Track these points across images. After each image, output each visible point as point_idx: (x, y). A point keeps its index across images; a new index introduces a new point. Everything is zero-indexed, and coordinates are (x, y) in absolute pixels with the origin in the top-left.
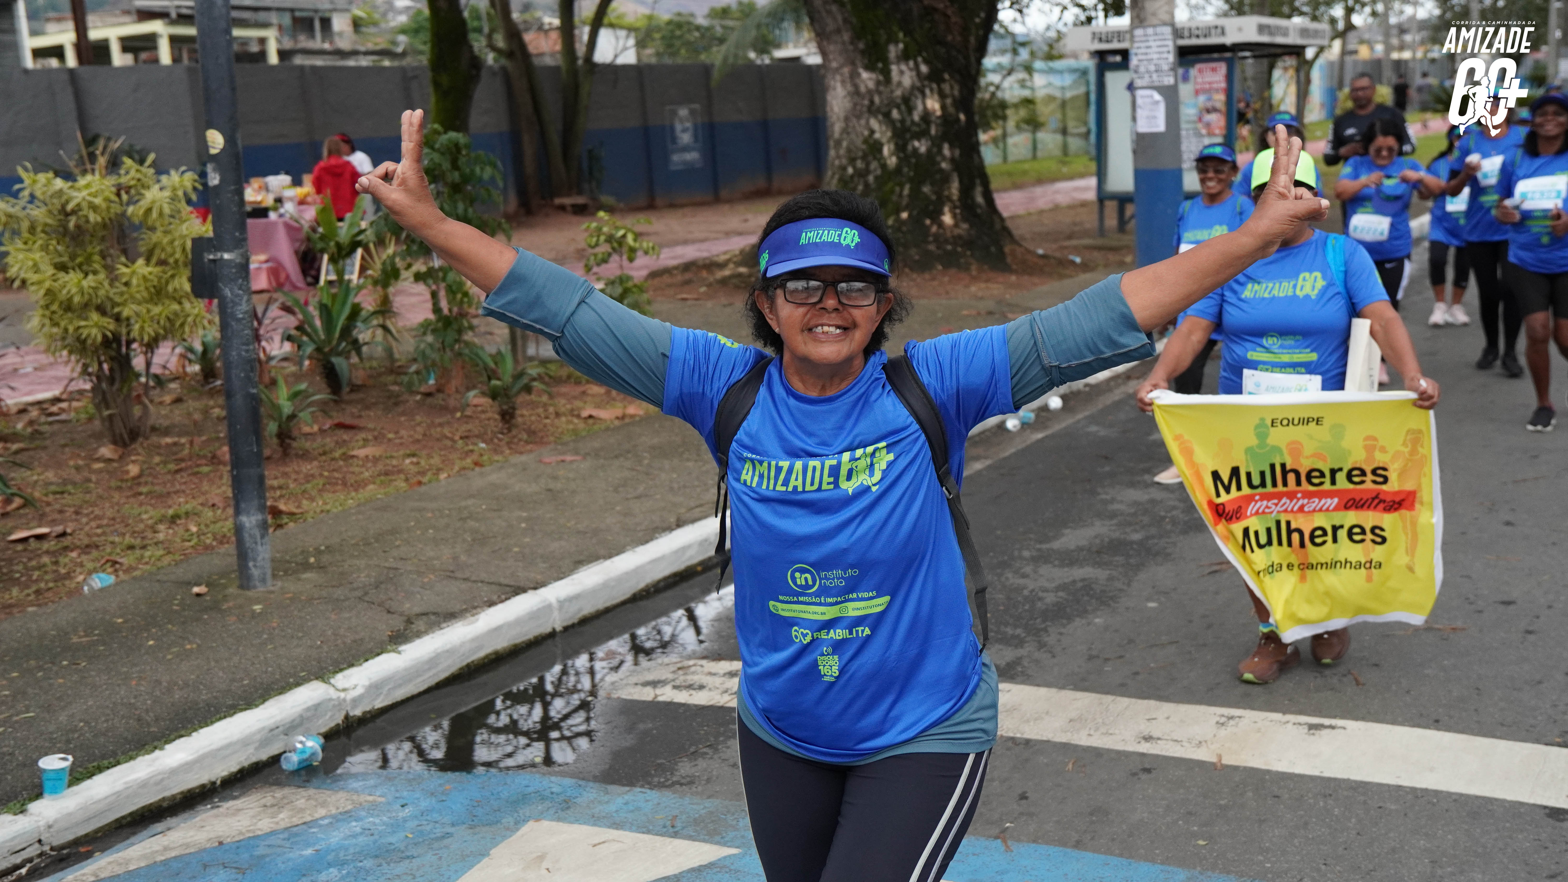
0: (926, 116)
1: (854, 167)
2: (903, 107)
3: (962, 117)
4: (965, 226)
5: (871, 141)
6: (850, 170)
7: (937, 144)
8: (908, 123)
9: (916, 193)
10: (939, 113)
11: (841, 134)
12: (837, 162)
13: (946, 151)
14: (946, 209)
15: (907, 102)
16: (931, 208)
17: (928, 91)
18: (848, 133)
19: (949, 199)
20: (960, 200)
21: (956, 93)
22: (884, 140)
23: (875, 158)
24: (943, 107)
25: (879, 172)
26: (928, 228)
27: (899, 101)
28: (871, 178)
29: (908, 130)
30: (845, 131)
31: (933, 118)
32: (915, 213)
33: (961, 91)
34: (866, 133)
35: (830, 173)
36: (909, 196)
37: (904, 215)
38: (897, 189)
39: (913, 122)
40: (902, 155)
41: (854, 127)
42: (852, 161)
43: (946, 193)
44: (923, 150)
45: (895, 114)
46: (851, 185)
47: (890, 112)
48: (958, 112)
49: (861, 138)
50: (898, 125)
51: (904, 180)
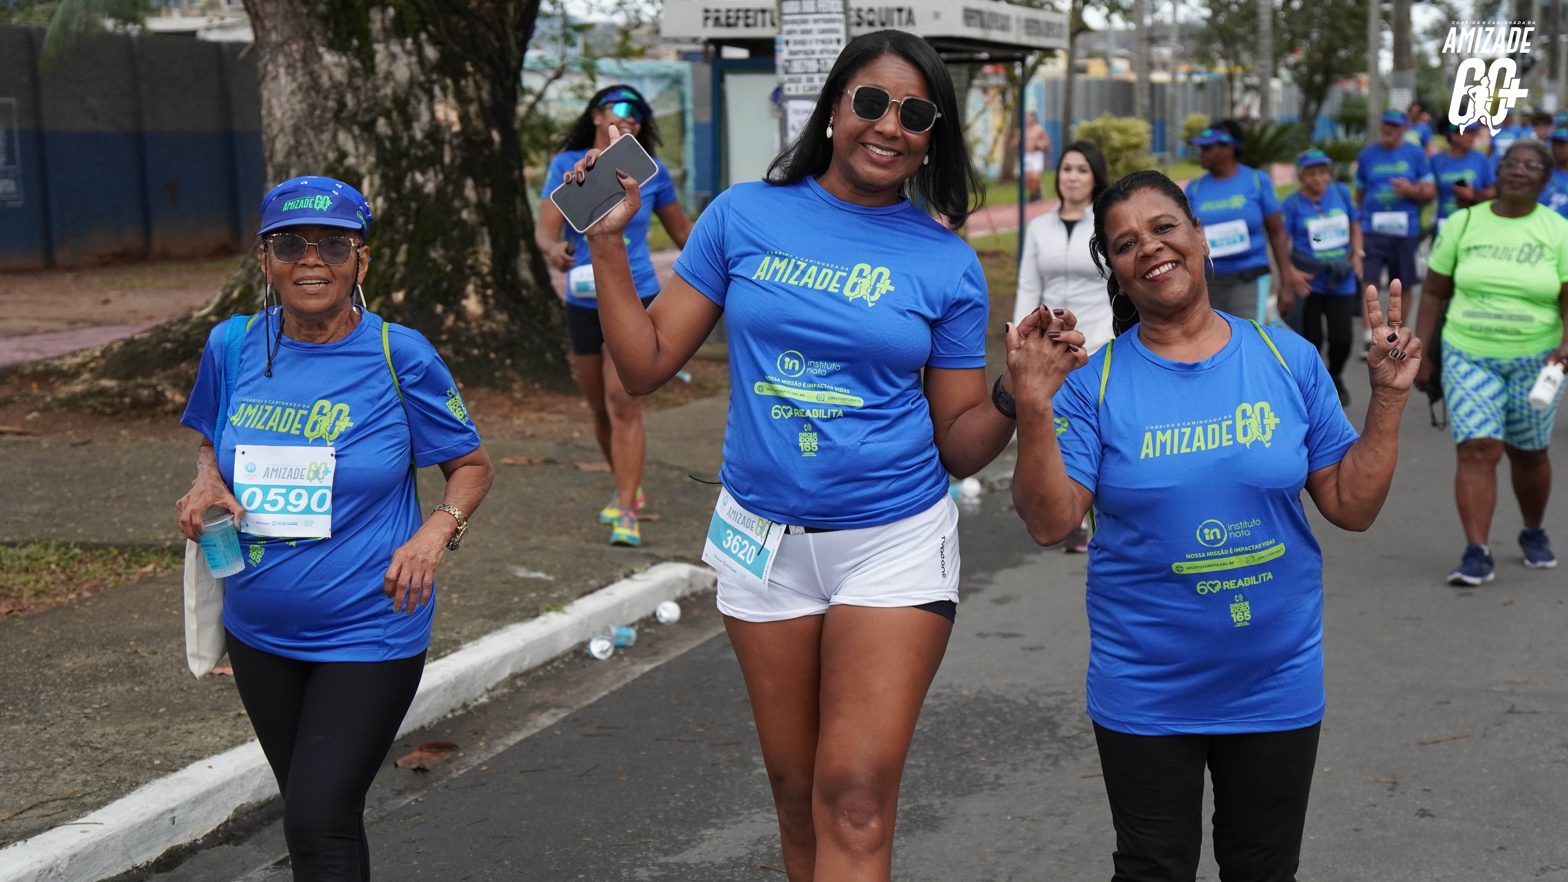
0: (435, 131)
2: (395, 115)
3: (496, 136)
4: (503, 317)
5: (341, 170)
7: (453, 179)
8: (405, 142)
9: (417, 259)
10: (456, 128)
11: (288, 155)
13: (470, 192)
14: (470, 288)
15: (402, 108)
16: (445, 285)
17: (437, 90)
18: (299, 156)
19: (475, 271)
20: (492, 273)
21: (485, 95)
22: (363, 169)
24: (464, 118)
26: (441, 319)
27: (388, 104)
29: (406, 154)
30: (294, 149)
31: (447, 137)
32: (416, 292)
33: (493, 93)
34: (332, 156)
36: (406, 264)
37: (399, 296)
39: (412, 140)
40: (394, 195)
41: (310, 144)
43: (470, 262)
44: (430, 187)
45: (382, 126)
47: (373, 122)
48: (488, 127)
49: (323, 165)
50: (388, 144)
51: (397, 237)
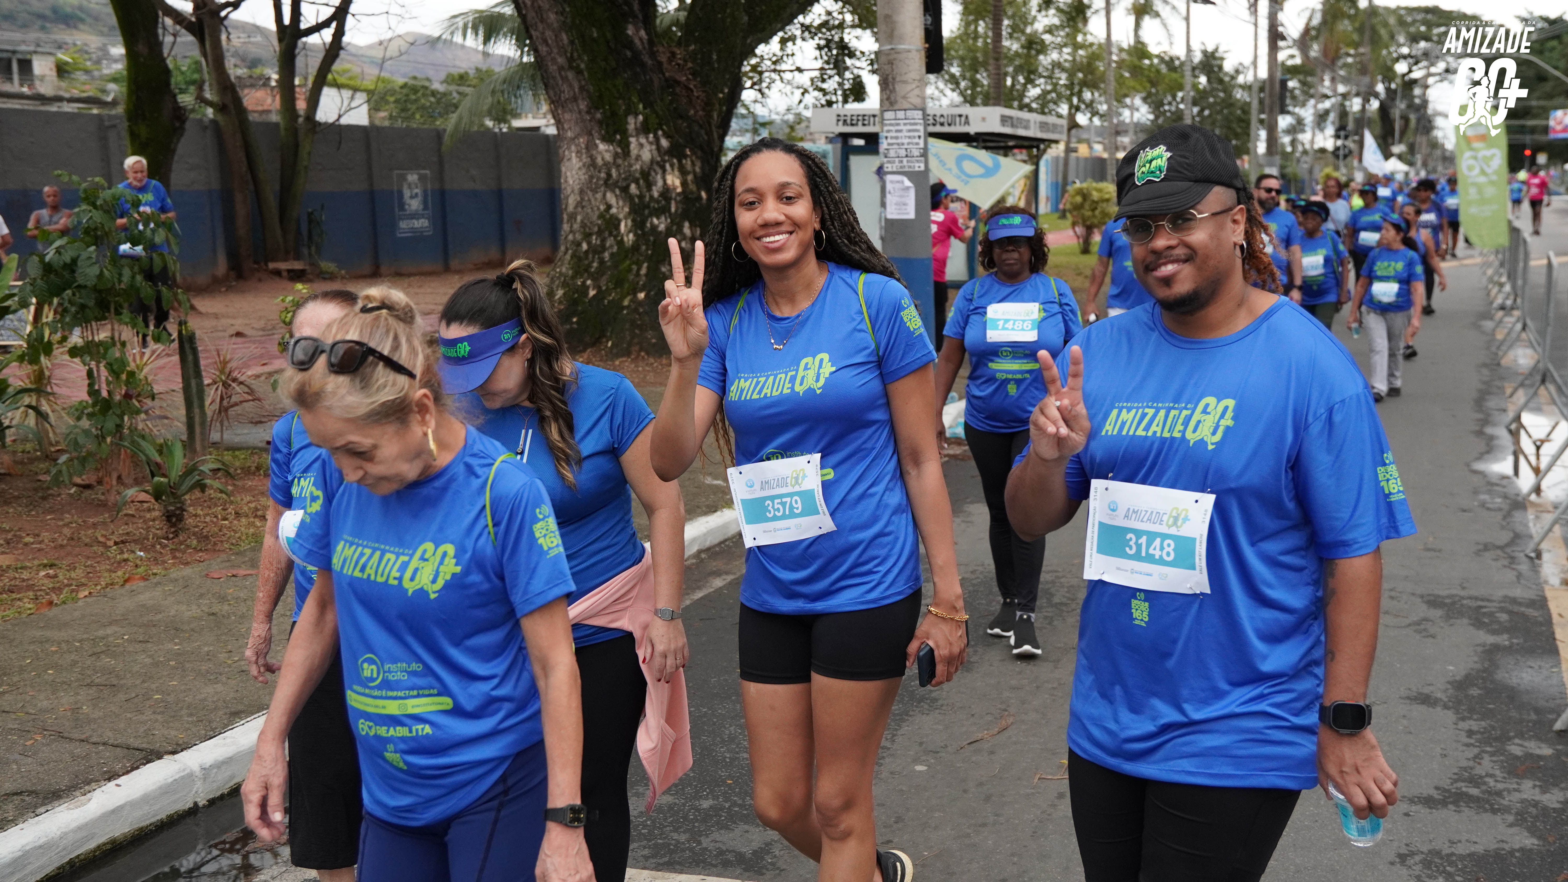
0: (666, 192)
1: (589, 243)
2: (641, 182)
3: (703, 195)
5: (608, 216)
6: (585, 246)
7: (677, 222)
8: (647, 199)
9: (654, 272)
10: (679, 190)
11: (576, 207)
12: (571, 237)
13: (687, 230)
15: (646, 177)
17: (668, 166)
18: (583, 207)
21: (698, 169)
22: (621, 216)
23: (611, 234)
24: (684, 184)
25: (615, 249)
27: (637, 175)
28: (606, 255)
29: (647, 206)
30: (580, 204)
31: (674, 195)
32: (653, 293)
33: (702, 168)
34: (602, 208)
35: (563, 248)
36: (646, 275)
37: (642, 296)
38: (636, 267)
39: (651, 197)
40: (640, 232)
41: (589, 200)
42: (587, 236)
44: (662, 227)
45: (633, 188)
46: (586, 262)
47: (628, 186)
48: (699, 190)
49: (597, 213)
50: (637, 200)
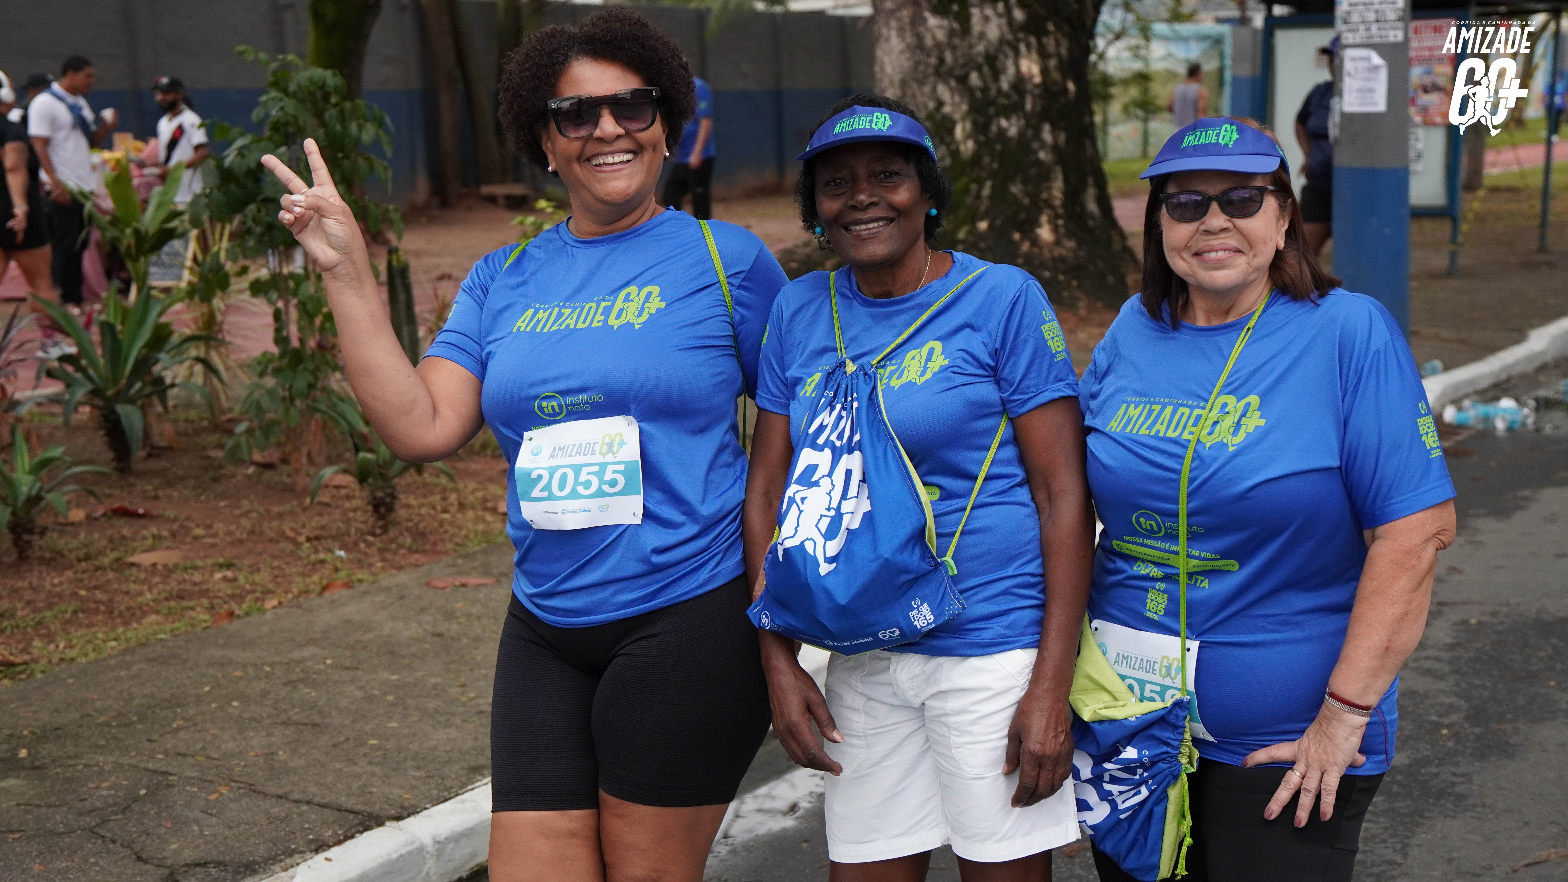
0: (1020, 83)
2: (986, 70)
3: (1071, 86)
4: (1071, 244)
5: (938, 117)
7: (1033, 125)
8: (993, 92)
9: (1000, 194)
10: (1038, 79)
13: (1047, 135)
14: (1044, 219)
15: (992, 63)
16: (1022, 216)
17: (1022, 48)
19: (1049, 204)
20: (1063, 206)
21: (1063, 51)
22: (957, 116)
24: (1044, 72)
26: (1016, 245)
27: (980, 60)
29: (993, 103)
31: (1029, 87)
32: (998, 222)
33: (1070, 49)
34: (931, 105)
36: (991, 197)
37: (983, 225)
38: (974, 187)
39: (999, 91)
40: (982, 138)
41: (914, 96)
43: (1045, 195)
44: (1013, 131)
45: (974, 79)
47: (967, 76)
48: (1065, 79)
50: (979, 95)
51: (984, 174)
